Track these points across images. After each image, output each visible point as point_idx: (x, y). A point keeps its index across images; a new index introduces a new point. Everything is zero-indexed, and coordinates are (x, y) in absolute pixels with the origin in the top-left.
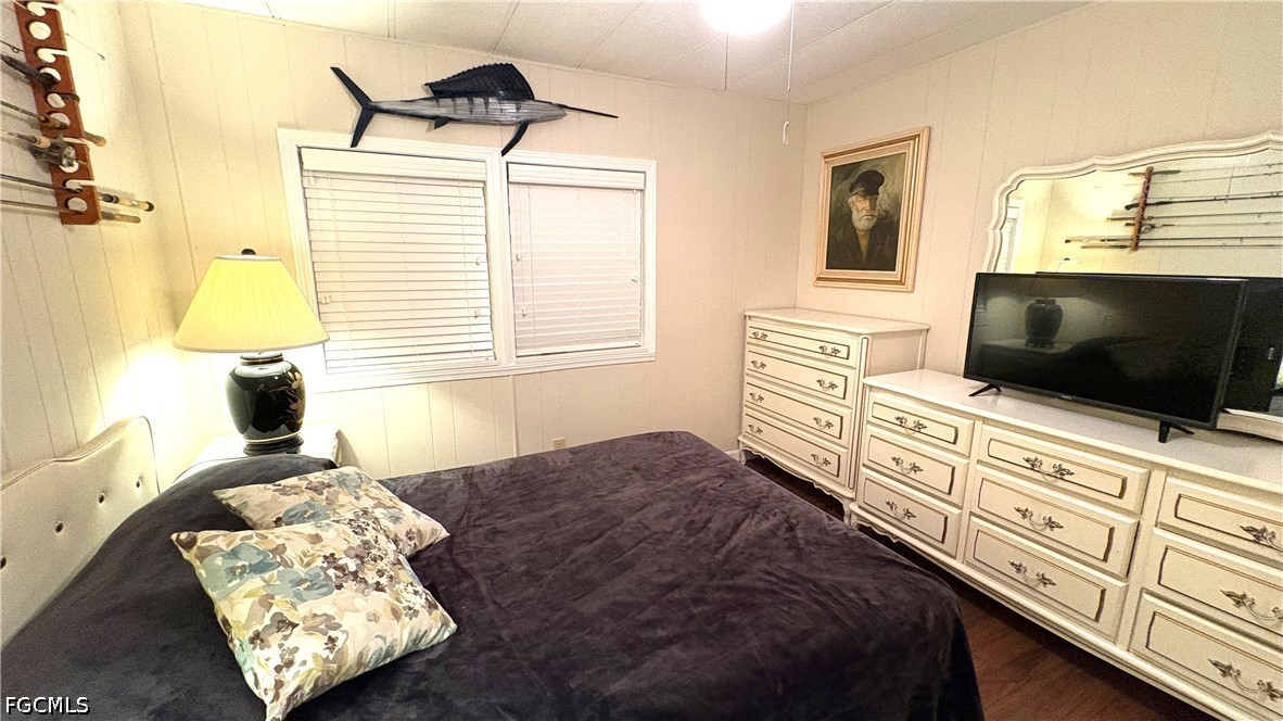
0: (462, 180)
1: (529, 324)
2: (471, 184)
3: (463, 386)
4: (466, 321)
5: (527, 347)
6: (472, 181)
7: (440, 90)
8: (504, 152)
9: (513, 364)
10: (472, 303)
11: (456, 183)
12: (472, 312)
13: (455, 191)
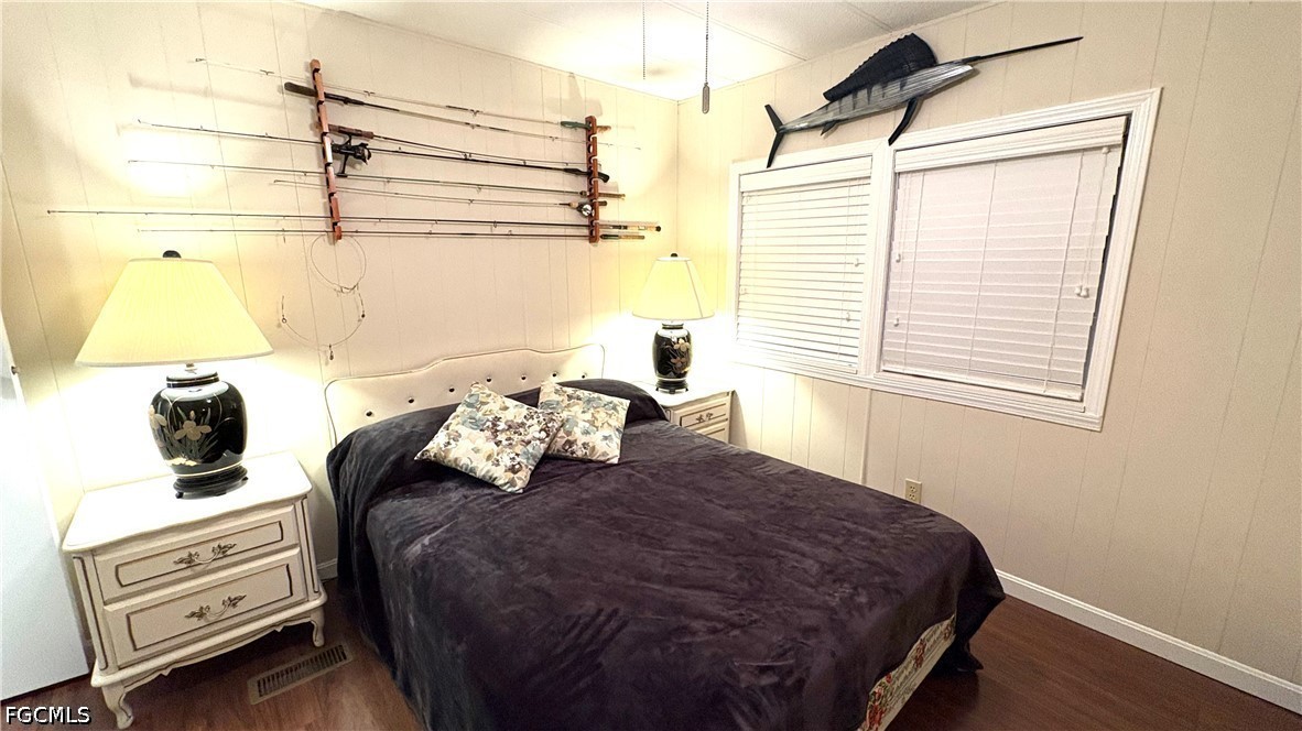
0: (852, 179)
1: (900, 336)
2: (861, 182)
3: (832, 388)
4: (837, 323)
5: (897, 363)
6: (860, 178)
7: (834, 95)
8: (891, 141)
9: (872, 377)
10: (846, 306)
11: (847, 184)
12: (845, 315)
13: (844, 192)
